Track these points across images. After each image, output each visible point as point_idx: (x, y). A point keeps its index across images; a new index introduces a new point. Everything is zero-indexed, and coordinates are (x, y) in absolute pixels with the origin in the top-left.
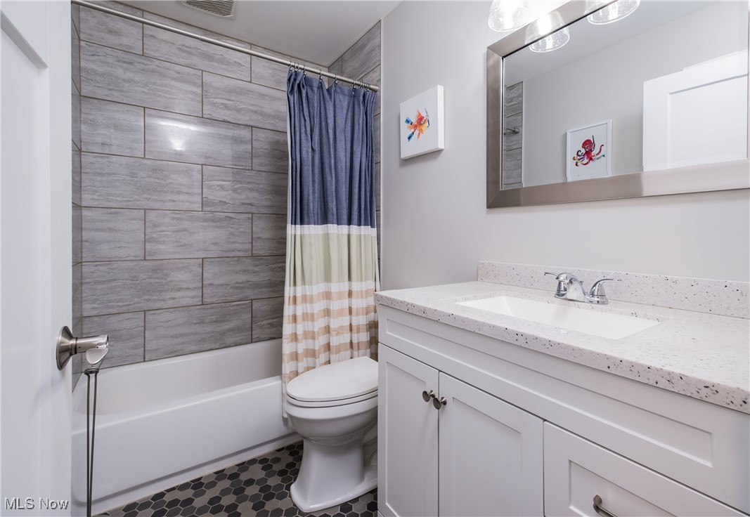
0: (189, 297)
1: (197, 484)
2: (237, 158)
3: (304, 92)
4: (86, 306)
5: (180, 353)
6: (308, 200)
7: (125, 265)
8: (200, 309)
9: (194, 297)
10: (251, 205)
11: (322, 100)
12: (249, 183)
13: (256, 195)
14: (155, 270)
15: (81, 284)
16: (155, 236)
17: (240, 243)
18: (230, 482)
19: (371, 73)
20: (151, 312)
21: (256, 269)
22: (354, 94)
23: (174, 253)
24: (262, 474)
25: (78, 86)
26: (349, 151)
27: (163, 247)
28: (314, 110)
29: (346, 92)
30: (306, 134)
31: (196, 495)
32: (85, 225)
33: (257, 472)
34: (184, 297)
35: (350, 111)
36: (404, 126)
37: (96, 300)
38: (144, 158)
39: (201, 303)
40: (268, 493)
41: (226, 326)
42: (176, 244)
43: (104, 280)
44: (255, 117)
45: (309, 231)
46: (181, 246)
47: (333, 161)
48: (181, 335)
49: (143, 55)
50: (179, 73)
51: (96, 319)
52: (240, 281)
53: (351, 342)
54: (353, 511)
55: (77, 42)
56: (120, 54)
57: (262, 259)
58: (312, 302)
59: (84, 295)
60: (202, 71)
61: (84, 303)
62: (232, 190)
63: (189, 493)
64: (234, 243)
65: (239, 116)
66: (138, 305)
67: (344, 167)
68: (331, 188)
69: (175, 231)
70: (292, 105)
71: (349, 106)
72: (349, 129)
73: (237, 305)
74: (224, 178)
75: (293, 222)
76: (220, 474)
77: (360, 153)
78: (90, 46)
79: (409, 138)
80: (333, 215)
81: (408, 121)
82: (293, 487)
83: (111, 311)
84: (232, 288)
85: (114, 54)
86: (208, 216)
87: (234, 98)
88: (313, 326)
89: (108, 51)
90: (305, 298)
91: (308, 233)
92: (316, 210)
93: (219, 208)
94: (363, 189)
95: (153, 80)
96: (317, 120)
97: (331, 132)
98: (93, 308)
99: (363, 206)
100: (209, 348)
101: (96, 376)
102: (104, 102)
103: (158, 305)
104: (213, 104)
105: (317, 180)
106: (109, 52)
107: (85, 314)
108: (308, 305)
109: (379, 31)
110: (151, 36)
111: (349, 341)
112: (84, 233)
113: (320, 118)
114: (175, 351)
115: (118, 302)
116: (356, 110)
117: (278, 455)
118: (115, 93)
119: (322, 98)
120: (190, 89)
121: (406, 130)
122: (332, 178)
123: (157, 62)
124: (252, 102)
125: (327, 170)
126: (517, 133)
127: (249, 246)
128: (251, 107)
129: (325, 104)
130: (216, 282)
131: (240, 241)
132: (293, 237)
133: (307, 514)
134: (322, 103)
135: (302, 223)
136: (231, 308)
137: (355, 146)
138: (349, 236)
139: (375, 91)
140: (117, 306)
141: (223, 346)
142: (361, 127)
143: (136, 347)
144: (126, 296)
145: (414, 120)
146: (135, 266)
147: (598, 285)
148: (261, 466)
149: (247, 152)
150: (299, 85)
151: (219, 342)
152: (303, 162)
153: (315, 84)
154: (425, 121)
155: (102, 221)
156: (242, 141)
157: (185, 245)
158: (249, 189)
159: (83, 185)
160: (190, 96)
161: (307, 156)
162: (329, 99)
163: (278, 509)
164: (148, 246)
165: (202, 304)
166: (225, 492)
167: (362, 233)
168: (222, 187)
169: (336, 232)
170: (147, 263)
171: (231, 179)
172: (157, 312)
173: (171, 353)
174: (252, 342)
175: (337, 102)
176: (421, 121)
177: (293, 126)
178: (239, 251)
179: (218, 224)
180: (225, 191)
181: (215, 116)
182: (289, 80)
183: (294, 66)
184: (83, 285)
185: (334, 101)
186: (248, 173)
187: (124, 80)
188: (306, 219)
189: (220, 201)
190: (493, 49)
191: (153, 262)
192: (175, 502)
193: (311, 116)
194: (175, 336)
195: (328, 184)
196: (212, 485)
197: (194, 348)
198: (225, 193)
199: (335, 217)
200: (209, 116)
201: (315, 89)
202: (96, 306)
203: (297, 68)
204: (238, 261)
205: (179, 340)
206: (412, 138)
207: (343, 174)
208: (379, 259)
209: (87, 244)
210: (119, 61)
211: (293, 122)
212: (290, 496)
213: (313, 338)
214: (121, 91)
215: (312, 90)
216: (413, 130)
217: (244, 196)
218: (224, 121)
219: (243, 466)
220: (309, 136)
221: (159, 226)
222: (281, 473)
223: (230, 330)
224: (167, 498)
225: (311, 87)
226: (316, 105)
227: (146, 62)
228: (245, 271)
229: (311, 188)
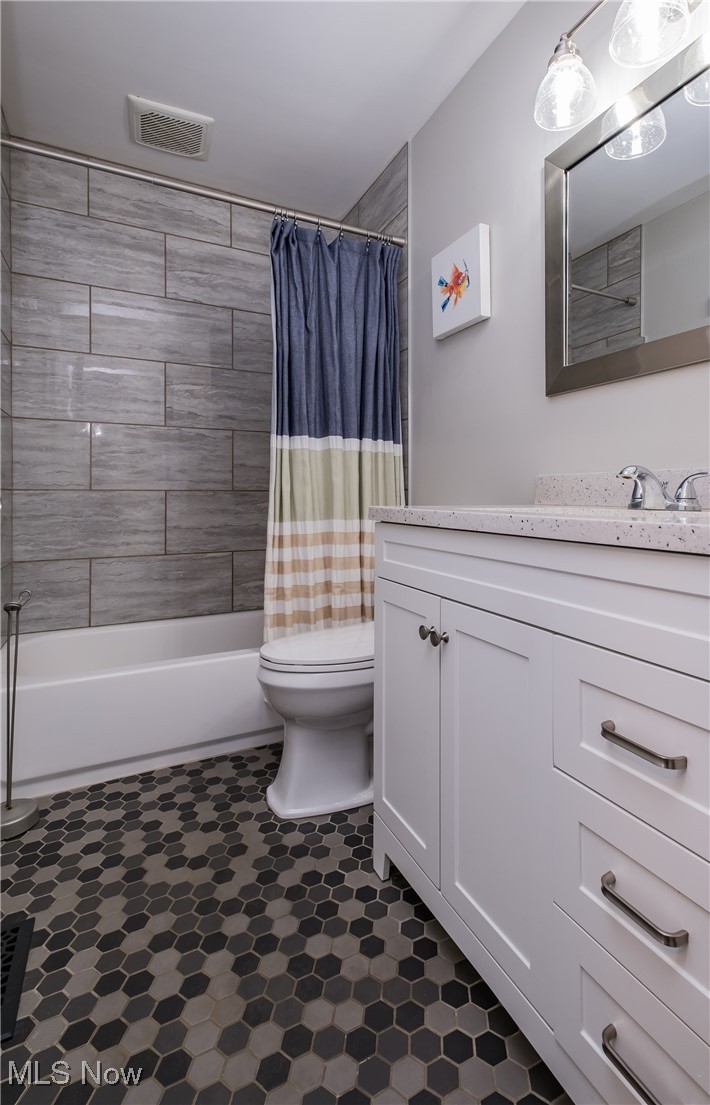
0: (148, 543)
1: (147, 779)
2: (214, 352)
3: (294, 249)
4: (17, 548)
5: (137, 618)
6: (300, 402)
7: (65, 495)
8: (163, 560)
9: (155, 543)
10: (231, 418)
11: (320, 260)
12: (228, 387)
13: (238, 404)
14: (104, 504)
15: (12, 518)
16: (103, 458)
17: (216, 471)
18: (189, 779)
19: (396, 221)
20: (99, 561)
21: (239, 508)
22: (367, 252)
23: (128, 482)
24: (233, 773)
25: (8, 261)
26: (361, 332)
27: (114, 473)
28: (309, 275)
29: (355, 247)
30: (297, 308)
31: (144, 790)
32: (16, 441)
33: (227, 771)
34: (140, 543)
35: (362, 276)
36: (437, 289)
37: (30, 540)
38: (90, 353)
39: (163, 552)
40: (236, 794)
41: (197, 587)
42: (130, 470)
43: (39, 514)
44: (237, 295)
45: (302, 445)
46: (137, 473)
47: (336, 347)
48: (137, 595)
49: (88, 216)
50: (135, 238)
51: (29, 565)
52: (216, 525)
53: (363, 606)
54: (348, 822)
55: (7, 202)
56: (59, 216)
57: (246, 494)
58: (305, 544)
59: (15, 533)
60: (166, 234)
61: (15, 543)
62: (206, 398)
63: (136, 787)
64: (208, 470)
65: (215, 295)
66: (83, 550)
67: (353, 356)
68: (334, 384)
69: (131, 453)
70: (277, 268)
71: (360, 269)
72: (361, 300)
73: (211, 558)
74: (194, 381)
75: (279, 432)
76: (177, 770)
77: (376, 335)
78: (22, 207)
79: (444, 307)
80: (336, 422)
81: (441, 283)
82: (270, 790)
83: (49, 556)
84: (207, 533)
85: (53, 216)
86: (173, 432)
87: (207, 270)
88: (307, 578)
89: (45, 212)
90: (295, 540)
91: (299, 447)
92: (312, 416)
93: (188, 423)
94: (381, 386)
95: (101, 249)
96: (313, 288)
97: (333, 304)
98: (26, 551)
99: (380, 412)
100: (174, 615)
101: (18, 613)
102: (39, 279)
103: (107, 551)
104: (180, 279)
105: (313, 374)
106: (46, 214)
107: (17, 558)
108: (300, 549)
109: (405, 159)
110: (99, 190)
111: (360, 604)
112: (16, 452)
113: (319, 286)
114: (130, 616)
115: (57, 545)
116: (371, 273)
117: (257, 754)
118: (53, 268)
119: (320, 257)
120: (149, 259)
121: (438, 295)
122: (335, 370)
123: (106, 224)
124: (233, 275)
125: (328, 359)
126: (632, 305)
127: (229, 476)
128: (231, 282)
129: (324, 265)
130: (184, 524)
131: (217, 469)
132: (279, 452)
133: (285, 820)
134: (321, 264)
135: (291, 433)
136: (206, 562)
137: (369, 325)
138: (360, 454)
139: (401, 246)
140: (56, 550)
141: (192, 613)
142: (378, 297)
143: (78, 607)
144: (67, 536)
145: (449, 280)
146: (78, 497)
147: (686, 484)
148: (232, 764)
149: (226, 345)
150: (287, 239)
151: (187, 607)
152: (293, 348)
153: (311, 239)
154: (464, 278)
155: (37, 436)
156: (220, 330)
157: (143, 472)
158: (229, 396)
159: (14, 388)
160: (149, 268)
161: (299, 340)
162: (330, 259)
163: (248, 812)
164: (96, 471)
165: (166, 554)
166: (181, 789)
167: (380, 449)
168: (192, 394)
169: (340, 446)
170: (93, 495)
171: (203, 381)
172: (107, 561)
173: (124, 617)
174: (233, 611)
175: (343, 262)
176: (459, 279)
177: (278, 296)
178: (215, 482)
179: (187, 444)
180: (196, 398)
181: (183, 294)
182: (273, 233)
183: (280, 214)
184: (14, 520)
185: (339, 262)
186: (226, 374)
187: (65, 251)
188: (297, 427)
189: (190, 413)
190: (551, 160)
191: (101, 493)
192: (118, 795)
193: (306, 282)
194: (129, 595)
195: (330, 379)
196: (165, 780)
197: (154, 613)
198: (196, 402)
199: (340, 425)
200: (174, 296)
201: (311, 245)
202: (29, 548)
203: (285, 216)
204: (213, 496)
205: (135, 601)
206: (447, 307)
207: (352, 365)
208: (406, 490)
209: (18, 466)
210: (58, 225)
211: (278, 292)
212: (265, 800)
213: (307, 595)
214: (62, 265)
215: (307, 246)
216: (448, 294)
217: (222, 406)
218: (195, 302)
219: (208, 763)
220: (302, 311)
221: (109, 445)
222: (257, 774)
223: (203, 592)
224: (107, 791)
225: (305, 242)
226: (311, 268)
227: (92, 225)
228: (223, 511)
229: (304, 383)
